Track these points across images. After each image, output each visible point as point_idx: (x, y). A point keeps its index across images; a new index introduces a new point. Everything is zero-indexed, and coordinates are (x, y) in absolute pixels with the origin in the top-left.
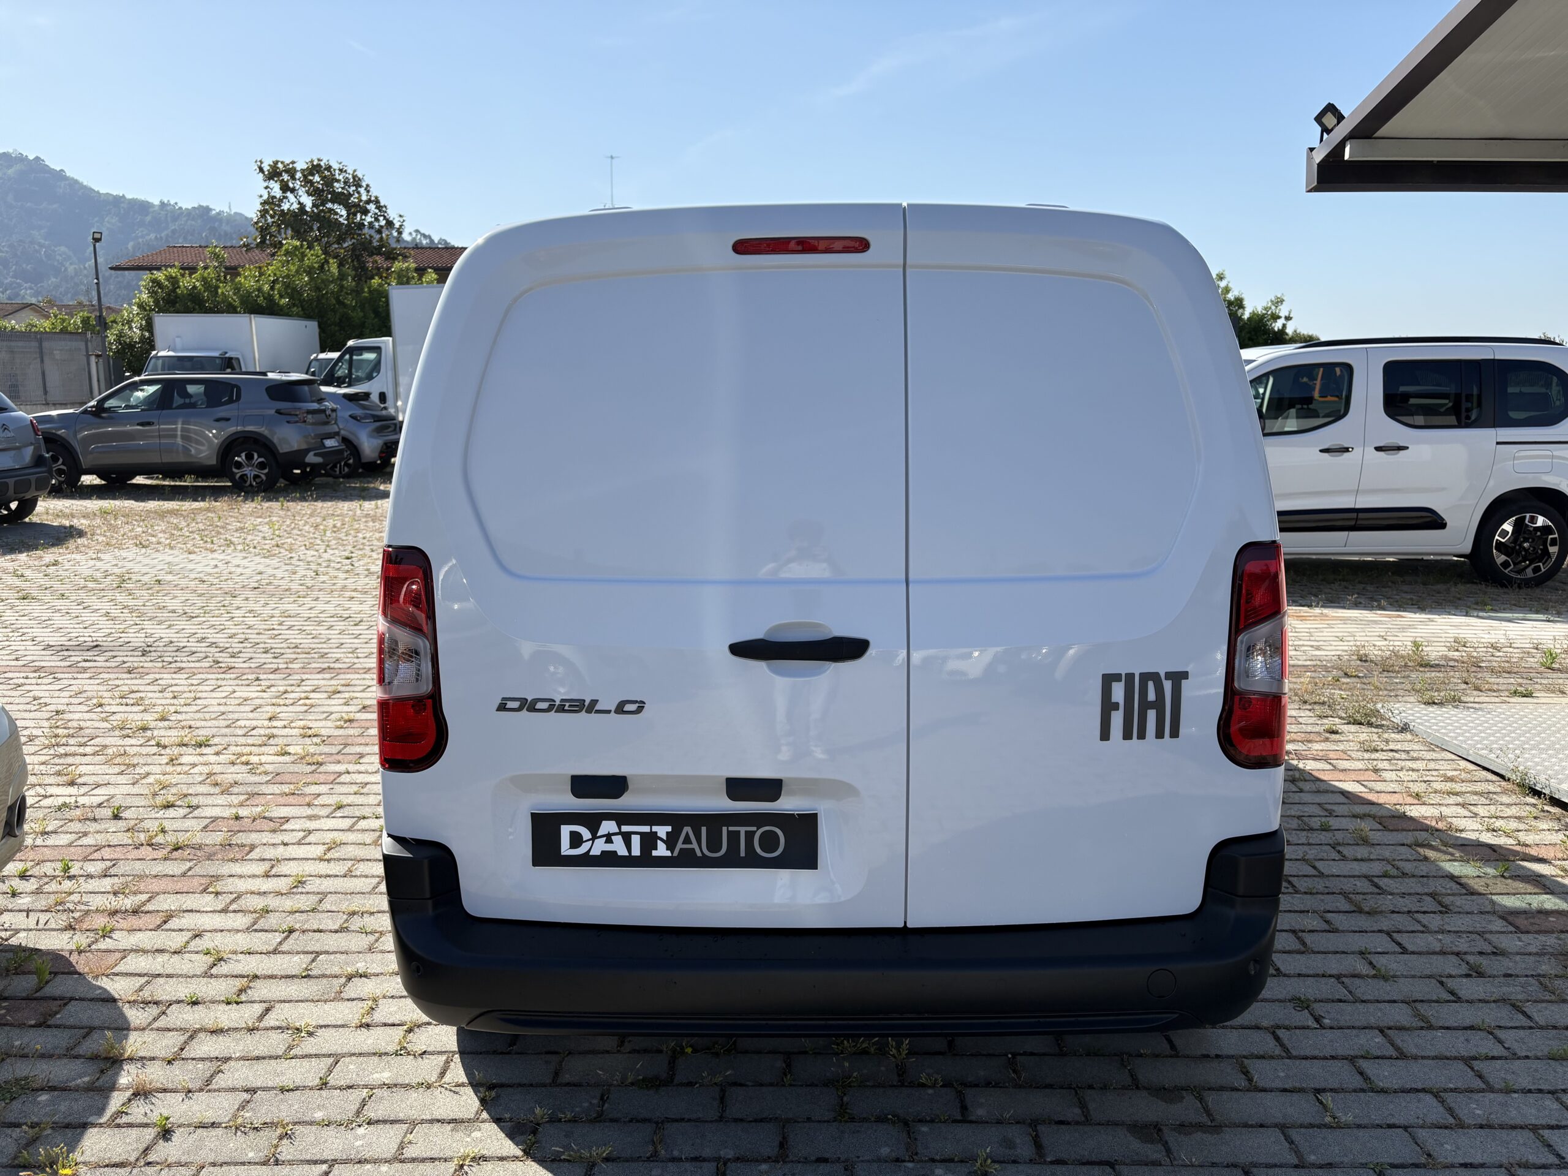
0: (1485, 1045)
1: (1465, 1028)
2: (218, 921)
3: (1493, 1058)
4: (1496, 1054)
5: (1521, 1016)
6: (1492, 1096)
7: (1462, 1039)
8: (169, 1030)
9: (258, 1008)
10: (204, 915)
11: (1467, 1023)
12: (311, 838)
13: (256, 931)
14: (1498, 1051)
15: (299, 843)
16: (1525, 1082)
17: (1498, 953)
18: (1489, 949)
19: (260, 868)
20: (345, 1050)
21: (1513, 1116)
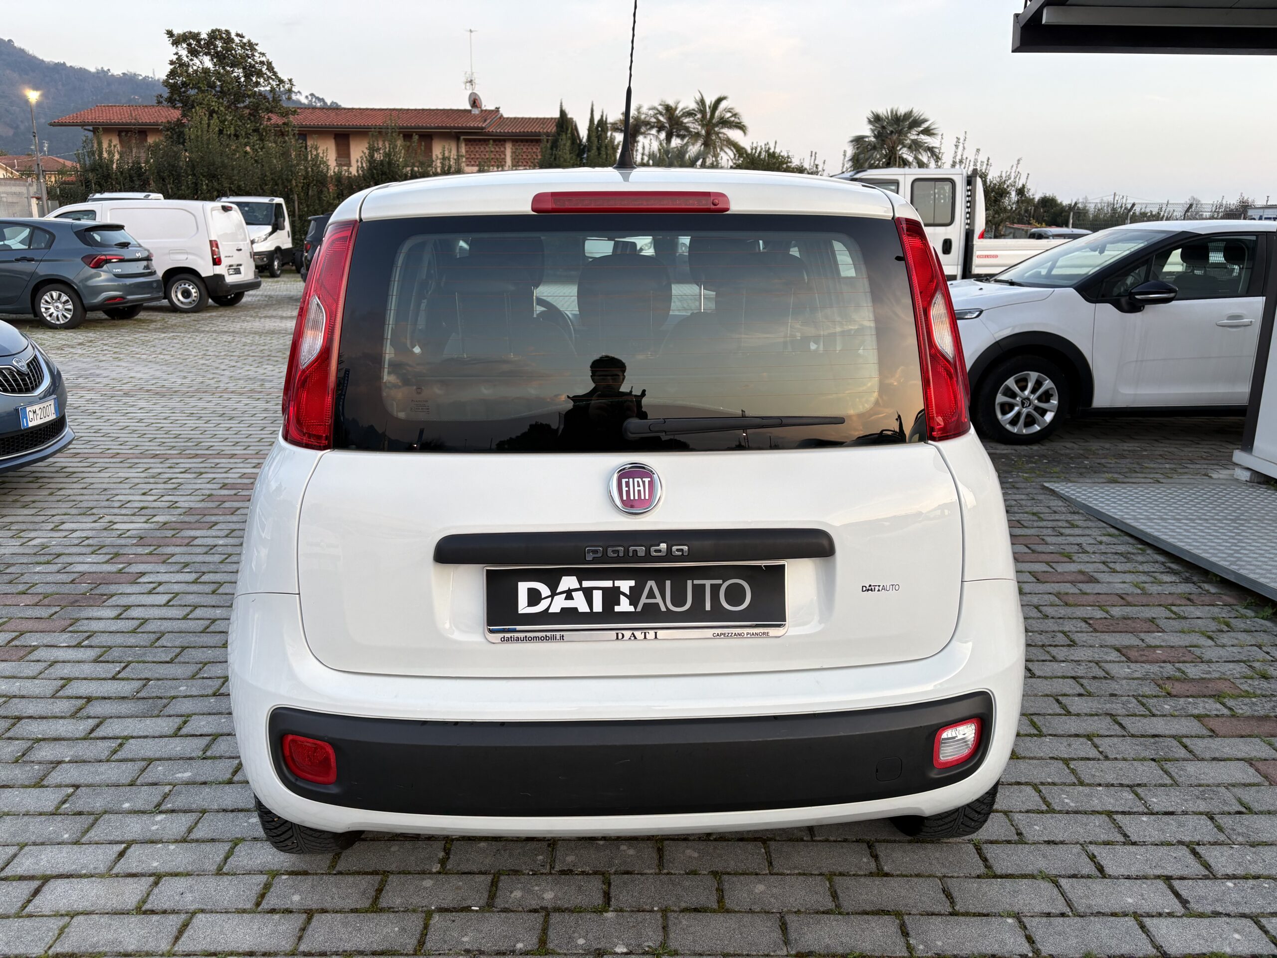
0: (1083, 748)
1: (1070, 736)
2: (71, 654)
3: (1089, 759)
4: (1091, 756)
5: (1117, 727)
6: (1081, 788)
7: (1065, 744)
8: (17, 739)
9: (91, 723)
10: (61, 650)
11: (1073, 731)
12: (160, 589)
13: (101, 662)
14: (1093, 753)
15: (150, 593)
16: (1110, 778)
17: (1109, 677)
18: (1102, 674)
19: (113, 613)
20: (157, 755)
21: (1096, 804)
